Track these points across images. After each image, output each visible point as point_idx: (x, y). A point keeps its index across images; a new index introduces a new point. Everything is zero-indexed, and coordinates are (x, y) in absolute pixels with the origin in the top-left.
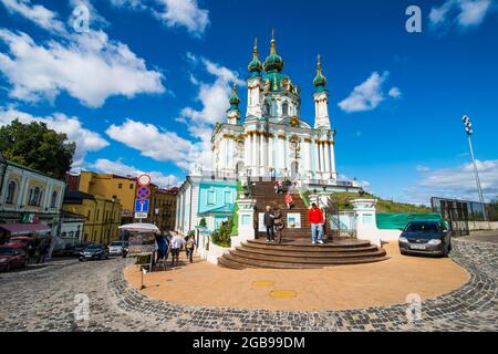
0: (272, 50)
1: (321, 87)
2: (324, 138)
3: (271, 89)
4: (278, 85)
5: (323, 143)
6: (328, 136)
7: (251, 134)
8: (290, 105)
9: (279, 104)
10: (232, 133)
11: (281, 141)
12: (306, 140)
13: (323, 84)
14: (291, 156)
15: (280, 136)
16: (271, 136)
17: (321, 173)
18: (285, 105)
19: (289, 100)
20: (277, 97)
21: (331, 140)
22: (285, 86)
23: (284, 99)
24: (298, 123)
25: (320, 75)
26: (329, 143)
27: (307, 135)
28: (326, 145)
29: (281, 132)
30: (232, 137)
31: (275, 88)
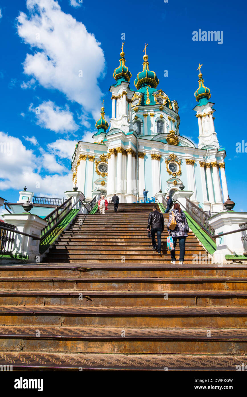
0: (145, 66)
1: (204, 100)
2: (212, 159)
3: (142, 103)
4: (151, 99)
5: (211, 166)
6: (217, 157)
7: (115, 152)
8: (167, 122)
9: (153, 120)
10: (92, 153)
11: (156, 162)
12: (188, 162)
13: (206, 96)
14: (169, 182)
15: (154, 157)
16: (142, 155)
17: (210, 205)
18: (160, 122)
19: (166, 116)
20: (151, 112)
21: (222, 162)
22: (159, 100)
23: (158, 114)
24: (177, 141)
25: (202, 87)
26: (219, 167)
27: (189, 156)
28: (215, 168)
29: (155, 150)
30: (91, 158)
31: (148, 102)
